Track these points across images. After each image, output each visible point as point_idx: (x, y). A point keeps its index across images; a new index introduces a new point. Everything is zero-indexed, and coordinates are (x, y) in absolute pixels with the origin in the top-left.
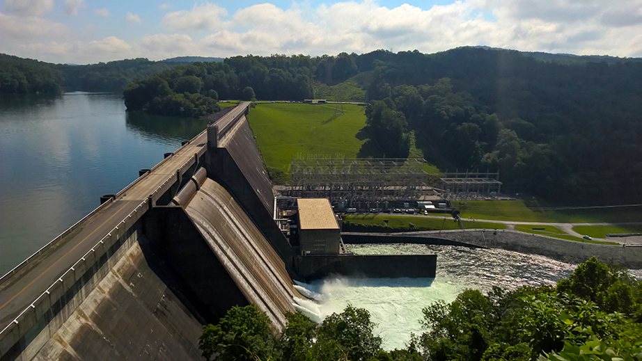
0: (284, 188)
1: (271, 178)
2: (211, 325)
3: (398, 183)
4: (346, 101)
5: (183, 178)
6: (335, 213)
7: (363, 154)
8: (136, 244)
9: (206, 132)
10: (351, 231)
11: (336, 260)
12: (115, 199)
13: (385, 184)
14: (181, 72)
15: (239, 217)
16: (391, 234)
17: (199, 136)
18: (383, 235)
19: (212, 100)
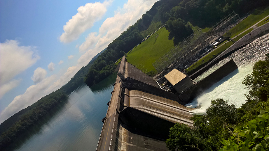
0: (157, 76)
1: (150, 76)
2: (167, 140)
3: (197, 44)
4: (156, 30)
5: (122, 96)
6: (181, 71)
7: (176, 43)
8: (123, 129)
9: (118, 76)
10: (192, 74)
11: (194, 88)
12: (106, 118)
13: (192, 48)
14: (96, 63)
15: (149, 97)
16: (208, 64)
17: (117, 79)
18: (205, 67)
19: (112, 64)
